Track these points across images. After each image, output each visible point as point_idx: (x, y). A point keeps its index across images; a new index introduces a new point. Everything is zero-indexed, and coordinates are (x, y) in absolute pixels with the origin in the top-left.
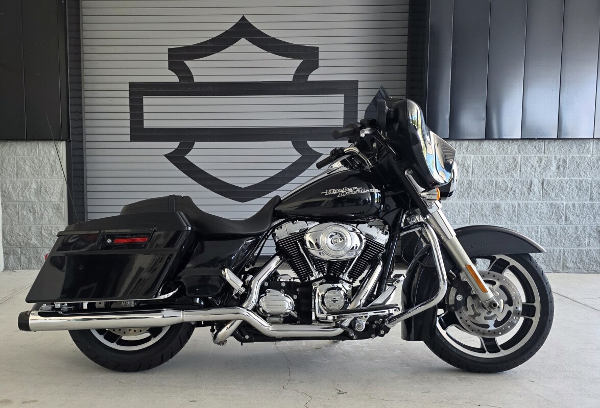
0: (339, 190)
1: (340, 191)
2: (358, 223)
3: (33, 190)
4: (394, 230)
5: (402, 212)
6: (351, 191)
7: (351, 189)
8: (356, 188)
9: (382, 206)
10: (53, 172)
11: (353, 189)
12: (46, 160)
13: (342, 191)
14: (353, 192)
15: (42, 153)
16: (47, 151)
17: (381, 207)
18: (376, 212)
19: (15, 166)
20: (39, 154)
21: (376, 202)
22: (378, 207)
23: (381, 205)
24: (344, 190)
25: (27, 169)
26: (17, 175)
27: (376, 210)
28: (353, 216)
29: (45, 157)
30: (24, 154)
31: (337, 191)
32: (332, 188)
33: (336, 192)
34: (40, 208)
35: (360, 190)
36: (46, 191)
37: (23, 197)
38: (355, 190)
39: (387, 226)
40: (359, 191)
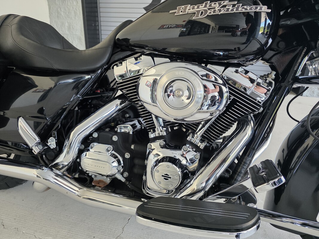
0: (196, 7)
1: (198, 8)
2: (227, 66)
3: (66, 27)
4: (283, 80)
5: (303, 53)
6: (217, 9)
7: (217, 5)
8: (226, 3)
9: (270, 41)
10: (76, 16)
11: (220, 4)
12: (71, 8)
13: (202, 7)
14: (220, 10)
15: (69, 4)
16: (71, 2)
17: (267, 42)
18: (258, 49)
19: (56, 11)
20: (68, 4)
21: (260, 32)
22: (263, 41)
23: (268, 38)
24: (205, 6)
25: (62, 13)
26: (58, 17)
27: (259, 46)
28: (221, 53)
29: (71, 6)
30: (60, 4)
31: (193, 8)
32: (185, 3)
33: (192, 11)
34: (71, 38)
35: (234, 6)
36: (73, 28)
37: (62, 31)
38: (225, 6)
39: (274, 73)
40: (231, 8)
